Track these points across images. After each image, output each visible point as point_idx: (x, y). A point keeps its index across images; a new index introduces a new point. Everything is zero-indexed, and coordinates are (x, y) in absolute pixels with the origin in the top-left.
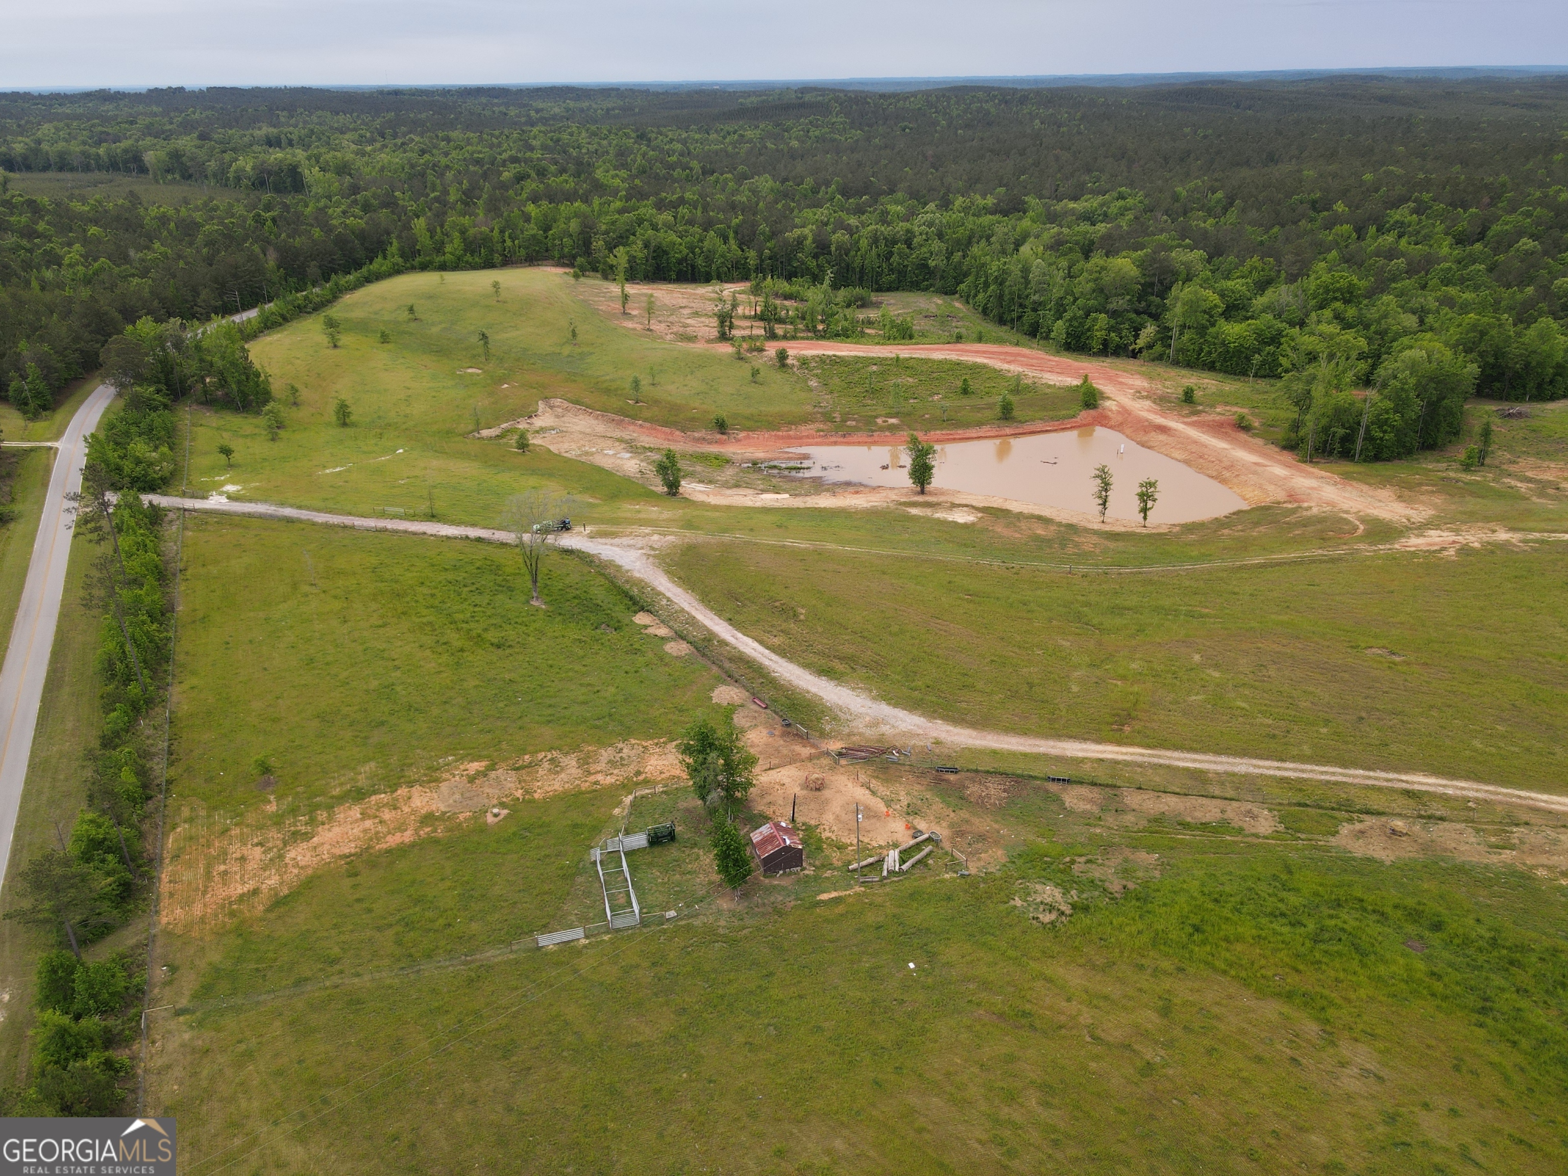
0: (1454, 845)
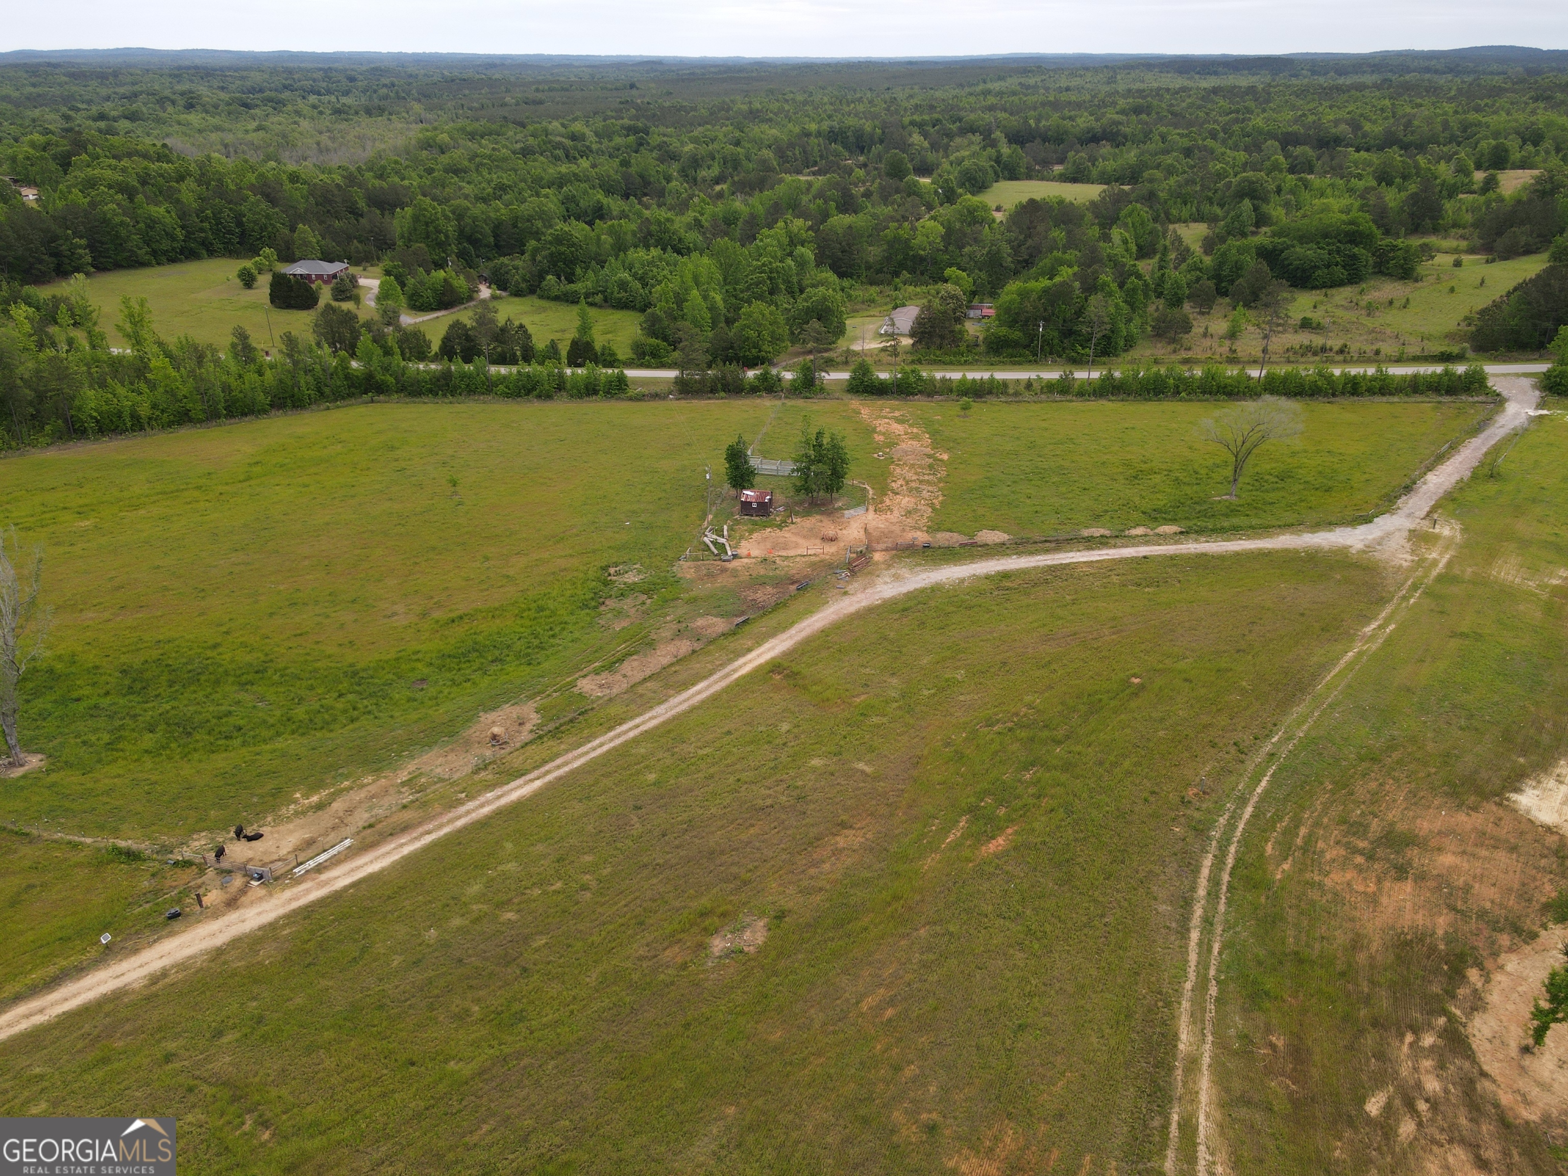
0: (449, 758)
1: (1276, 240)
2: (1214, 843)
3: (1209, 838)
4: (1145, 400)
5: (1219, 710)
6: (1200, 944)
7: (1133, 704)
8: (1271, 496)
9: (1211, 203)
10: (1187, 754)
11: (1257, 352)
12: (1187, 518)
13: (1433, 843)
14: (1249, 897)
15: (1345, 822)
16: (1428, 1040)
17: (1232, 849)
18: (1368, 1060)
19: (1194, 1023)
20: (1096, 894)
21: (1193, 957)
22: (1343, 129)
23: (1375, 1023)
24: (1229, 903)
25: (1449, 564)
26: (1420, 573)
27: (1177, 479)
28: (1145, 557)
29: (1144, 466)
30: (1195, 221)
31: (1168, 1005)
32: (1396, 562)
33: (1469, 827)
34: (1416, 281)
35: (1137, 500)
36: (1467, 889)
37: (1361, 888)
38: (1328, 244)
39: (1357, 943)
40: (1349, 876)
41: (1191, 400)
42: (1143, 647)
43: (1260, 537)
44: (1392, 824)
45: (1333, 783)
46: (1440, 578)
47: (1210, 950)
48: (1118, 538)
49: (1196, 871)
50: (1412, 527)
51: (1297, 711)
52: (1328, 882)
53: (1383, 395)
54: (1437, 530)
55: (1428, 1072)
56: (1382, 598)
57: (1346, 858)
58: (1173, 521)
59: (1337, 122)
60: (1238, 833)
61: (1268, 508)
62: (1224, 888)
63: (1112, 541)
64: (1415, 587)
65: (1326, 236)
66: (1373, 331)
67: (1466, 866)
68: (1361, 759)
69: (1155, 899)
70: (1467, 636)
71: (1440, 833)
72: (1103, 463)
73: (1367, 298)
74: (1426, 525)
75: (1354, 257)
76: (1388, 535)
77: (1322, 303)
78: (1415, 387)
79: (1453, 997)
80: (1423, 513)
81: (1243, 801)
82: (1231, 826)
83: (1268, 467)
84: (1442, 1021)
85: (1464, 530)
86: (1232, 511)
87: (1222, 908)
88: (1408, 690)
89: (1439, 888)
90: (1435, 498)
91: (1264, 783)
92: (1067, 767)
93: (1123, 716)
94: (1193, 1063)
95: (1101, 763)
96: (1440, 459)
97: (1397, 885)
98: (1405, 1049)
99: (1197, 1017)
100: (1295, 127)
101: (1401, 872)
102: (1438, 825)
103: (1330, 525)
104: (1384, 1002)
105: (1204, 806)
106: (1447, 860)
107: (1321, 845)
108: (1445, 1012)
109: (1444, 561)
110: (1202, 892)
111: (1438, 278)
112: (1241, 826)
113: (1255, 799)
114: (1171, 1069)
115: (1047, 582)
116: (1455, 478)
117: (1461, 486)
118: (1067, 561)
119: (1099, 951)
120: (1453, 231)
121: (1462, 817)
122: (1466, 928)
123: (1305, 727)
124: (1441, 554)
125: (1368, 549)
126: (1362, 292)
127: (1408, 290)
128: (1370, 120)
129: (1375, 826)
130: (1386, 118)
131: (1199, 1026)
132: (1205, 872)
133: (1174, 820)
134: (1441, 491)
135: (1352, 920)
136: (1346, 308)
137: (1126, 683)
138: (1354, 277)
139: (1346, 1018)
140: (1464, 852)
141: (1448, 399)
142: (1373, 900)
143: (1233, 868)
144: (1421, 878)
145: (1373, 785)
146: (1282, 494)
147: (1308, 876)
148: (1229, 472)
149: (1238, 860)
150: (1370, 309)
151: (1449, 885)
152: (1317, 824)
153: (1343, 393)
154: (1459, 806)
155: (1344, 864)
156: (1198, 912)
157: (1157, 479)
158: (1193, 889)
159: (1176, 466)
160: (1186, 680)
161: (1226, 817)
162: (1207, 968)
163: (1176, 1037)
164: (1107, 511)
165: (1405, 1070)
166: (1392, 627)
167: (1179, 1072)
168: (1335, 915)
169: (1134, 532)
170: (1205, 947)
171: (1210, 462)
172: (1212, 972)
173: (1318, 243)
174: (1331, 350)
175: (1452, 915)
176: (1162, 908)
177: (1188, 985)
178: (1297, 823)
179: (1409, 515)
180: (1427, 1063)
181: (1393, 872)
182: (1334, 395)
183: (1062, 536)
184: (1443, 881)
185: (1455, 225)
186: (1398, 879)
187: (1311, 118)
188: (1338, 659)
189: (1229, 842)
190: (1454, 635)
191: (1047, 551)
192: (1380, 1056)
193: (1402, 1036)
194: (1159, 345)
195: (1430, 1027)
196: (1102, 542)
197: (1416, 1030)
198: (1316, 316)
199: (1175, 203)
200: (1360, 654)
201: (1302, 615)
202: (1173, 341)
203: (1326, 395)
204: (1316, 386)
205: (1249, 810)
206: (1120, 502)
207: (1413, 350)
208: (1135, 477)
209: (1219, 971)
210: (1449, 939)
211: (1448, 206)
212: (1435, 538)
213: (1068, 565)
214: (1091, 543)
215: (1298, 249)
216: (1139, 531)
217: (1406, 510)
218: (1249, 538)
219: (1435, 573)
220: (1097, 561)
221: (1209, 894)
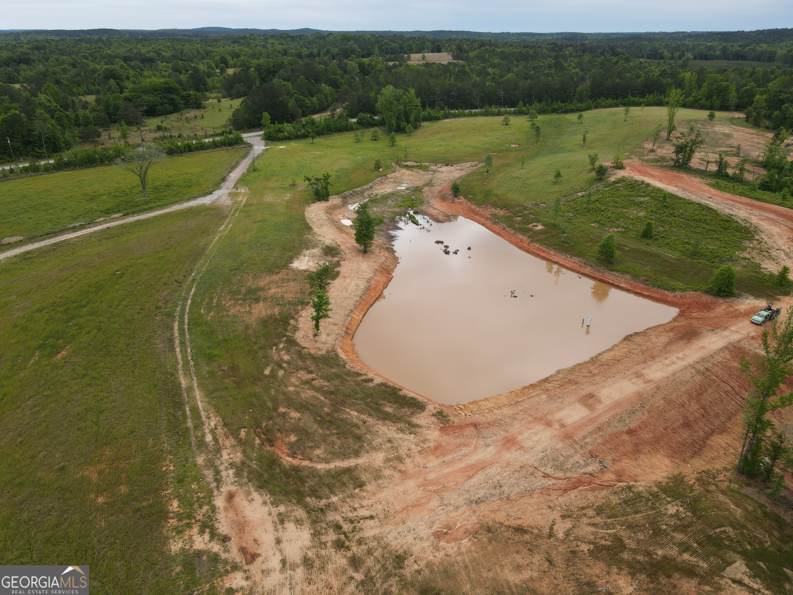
1: (132, 94)
2: (177, 317)
3: (174, 316)
4: (86, 168)
5: (164, 272)
6: (181, 351)
7: (120, 281)
8: (166, 193)
9: (94, 85)
10: (153, 291)
11: (139, 141)
12: (125, 209)
13: (266, 288)
14: (198, 329)
15: (231, 292)
16: (281, 346)
17: (186, 317)
18: (261, 360)
19: (187, 376)
20: (124, 353)
21: (179, 357)
22: (152, 54)
23: (261, 348)
24: (190, 334)
25: (247, 200)
26: (236, 205)
27: (115, 196)
28: (108, 228)
29: (95, 194)
30: (88, 94)
31: (172, 375)
32: (226, 204)
33: (277, 279)
34: (204, 108)
35: (96, 208)
36: (282, 297)
37: (244, 310)
38: (159, 94)
39: (247, 327)
40: (238, 308)
41: (111, 164)
42: (118, 259)
43: (164, 209)
44: (249, 287)
45: (222, 282)
46: (245, 206)
47: (186, 351)
48: (91, 223)
49: (172, 329)
50: (229, 192)
51: (200, 263)
52: (230, 313)
53: (203, 150)
54: (239, 191)
55: (284, 355)
56: (224, 217)
57: (235, 303)
58: (119, 211)
59: (148, 52)
60: (187, 310)
61: (164, 198)
62: (187, 330)
63: (88, 226)
64: (236, 211)
65: (156, 90)
66: (191, 129)
67: (280, 290)
68: (231, 270)
69: (155, 344)
70: (260, 221)
71: (268, 284)
72: (71, 197)
73: (184, 117)
74: (234, 190)
75: (172, 99)
76: (220, 196)
77: (165, 120)
78: (215, 145)
79: (287, 330)
80: (232, 187)
81: (186, 299)
82: (183, 309)
83: (159, 183)
84: (285, 339)
85: (250, 189)
86: (147, 202)
87: (187, 336)
88: (243, 243)
89: (272, 300)
90: (235, 181)
91: (193, 291)
92: (92, 314)
93: (116, 287)
94: (190, 389)
95: (110, 307)
96: (233, 168)
97: (257, 305)
98: (274, 351)
99: (187, 373)
100: (128, 54)
101: (257, 300)
102: (267, 281)
103: (195, 198)
104: (262, 342)
105: (168, 306)
106: (273, 291)
107: (223, 303)
108: (285, 336)
109: (245, 200)
110: (176, 334)
111: (213, 107)
112: (188, 308)
113: (191, 297)
114: (181, 395)
115: (54, 249)
116: (241, 174)
117: (244, 175)
118: (64, 239)
119: (133, 372)
120: (214, 90)
121: (274, 277)
122: (285, 309)
123: (205, 267)
124: (243, 198)
125: (213, 202)
126: (182, 114)
127: (202, 112)
128: (164, 51)
129: (243, 290)
130: (171, 50)
131: (189, 376)
132: (176, 328)
133: (155, 315)
134: (237, 179)
135: (243, 321)
136: (177, 122)
137: (114, 274)
138: (176, 109)
139: (250, 351)
140: (278, 287)
141: (230, 148)
142: (250, 312)
143: (189, 322)
144: (265, 299)
145: (239, 277)
146: (169, 192)
147: (221, 314)
148: (141, 188)
149: (189, 319)
150: (188, 120)
151: (276, 298)
152: (220, 297)
153: (185, 151)
154: (273, 274)
155: (235, 306)
156: (177, 342)
157: (104, 197)
158: (173, 335)
159: (113, 191)
160: (144, 265)
161: (180, 307)
162: (187, 357)
163: (180, 384)
164: (80, 215)
165: (276, 357)
166: (231, 225)
167: (185, 394)
168: (236, 322)
169: (98, 220)
170: (183, 352)
171: (130, 186)
172: (190, 358)
173: (153, 94)
174: (175, 137)
175: (279, 307)
176: (159, 346)
177: (180, 366)
178: (211, 299)
179: (227, 188)
180: (283, 352)
181: (254, 301)
182: (181, 153)
183: (57, 230)
184: (273, 298)
185: (214, 88)
186: (257, 303)
187: (135, 51)
188: (212, 241)
189: (184, 315)
190: (255, 222)
191: (50, 238)
192: (265, 357)
193: (272, 349)
194: (86, 145)
195: (281, 342)
196: (82, 227)
197: (276, 345)
198: (164, 125)
199: (74, 86)
200: (221, 237)
201: (192, 230)
202: (93, 142)
203: (178, 153)
204: (172, 149)
205: (189, 302)
206: (87, 210)
207: (212, 133)
208: (92, 199)
209: (192, 357)
210: (280, 314)
211: (209, 81)
212: (240, 193)
213: (65, 240)
214: (74, 229)
215: (144, 97)
216: (102, 219)
217: (225, 187)
218: (158, 210)
219: (242, 204)
220: (82, 235)
221: (180, 334)
